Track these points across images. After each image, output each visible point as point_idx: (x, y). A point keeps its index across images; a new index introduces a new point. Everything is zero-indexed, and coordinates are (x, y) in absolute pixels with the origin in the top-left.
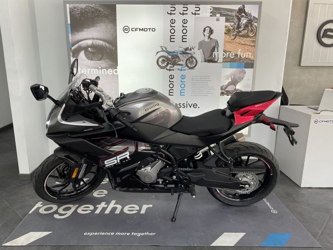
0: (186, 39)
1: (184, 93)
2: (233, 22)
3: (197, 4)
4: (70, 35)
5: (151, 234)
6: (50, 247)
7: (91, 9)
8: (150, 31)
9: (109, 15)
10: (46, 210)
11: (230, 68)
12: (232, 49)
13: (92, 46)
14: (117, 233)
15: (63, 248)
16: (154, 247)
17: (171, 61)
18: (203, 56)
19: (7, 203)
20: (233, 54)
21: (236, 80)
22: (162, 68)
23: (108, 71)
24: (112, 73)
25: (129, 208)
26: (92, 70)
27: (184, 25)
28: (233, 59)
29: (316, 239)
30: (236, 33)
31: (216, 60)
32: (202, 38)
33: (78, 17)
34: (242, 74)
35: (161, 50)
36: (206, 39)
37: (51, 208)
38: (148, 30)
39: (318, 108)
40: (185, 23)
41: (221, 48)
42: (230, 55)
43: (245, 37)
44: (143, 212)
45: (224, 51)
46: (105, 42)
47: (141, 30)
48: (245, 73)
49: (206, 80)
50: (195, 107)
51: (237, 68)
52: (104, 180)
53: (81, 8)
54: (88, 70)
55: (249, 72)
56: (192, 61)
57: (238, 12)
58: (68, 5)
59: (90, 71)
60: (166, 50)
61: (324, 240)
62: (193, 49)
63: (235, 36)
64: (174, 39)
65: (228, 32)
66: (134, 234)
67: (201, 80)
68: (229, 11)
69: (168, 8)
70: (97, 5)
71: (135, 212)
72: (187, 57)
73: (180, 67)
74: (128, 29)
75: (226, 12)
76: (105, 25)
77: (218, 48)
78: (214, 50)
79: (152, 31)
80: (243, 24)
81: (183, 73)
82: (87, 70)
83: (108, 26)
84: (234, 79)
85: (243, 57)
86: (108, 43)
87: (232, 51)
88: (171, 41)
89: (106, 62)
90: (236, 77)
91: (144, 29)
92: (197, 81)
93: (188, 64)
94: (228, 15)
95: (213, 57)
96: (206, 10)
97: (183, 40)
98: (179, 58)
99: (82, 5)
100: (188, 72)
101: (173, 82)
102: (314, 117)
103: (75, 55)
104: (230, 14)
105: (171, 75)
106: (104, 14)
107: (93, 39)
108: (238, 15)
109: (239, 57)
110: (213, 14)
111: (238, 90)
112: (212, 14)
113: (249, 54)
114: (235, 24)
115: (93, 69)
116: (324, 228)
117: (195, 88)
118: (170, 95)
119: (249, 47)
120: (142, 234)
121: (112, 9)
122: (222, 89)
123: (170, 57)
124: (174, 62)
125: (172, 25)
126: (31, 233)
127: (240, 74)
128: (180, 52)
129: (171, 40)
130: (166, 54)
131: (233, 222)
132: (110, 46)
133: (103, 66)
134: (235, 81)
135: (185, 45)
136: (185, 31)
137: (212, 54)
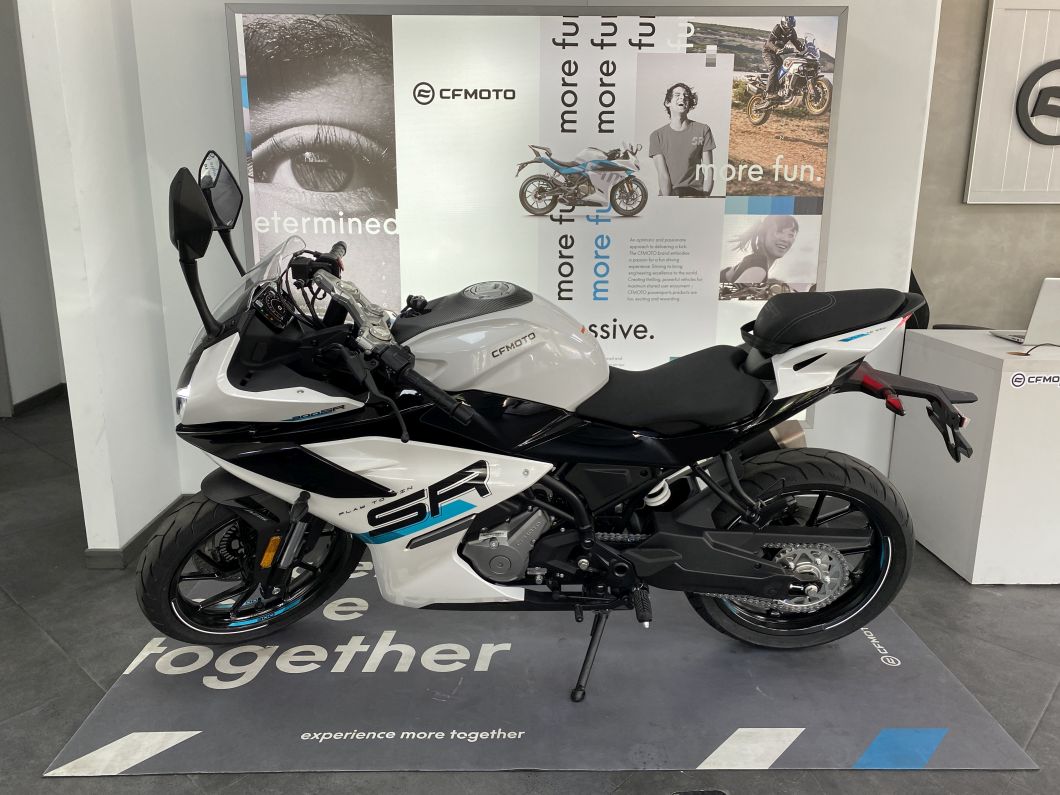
0: (612, 122)
1: (606, 290)
2: (759, 70)
3: (647, 12)
4: (246, 111)
5: (512, 735)
6: (196, 777)
7: (313, 28)
8: (497, 98)
9: (368, 46)
10: (176, 662)
11: (749, 213)
12: (755, 155)
13: (317, 146)
14: (403, 733)
15: (236, 782)
16: (523, 775)
17: (565, 192)
18: (666, 176)
19: (52, 641)
20: (758, 170)
21: (767, 252)
22: (536, 215)
23: (368, 225)
24: (378, 231)
25: (438, 653)
26: (316, 220)
27: (607, 80)
28: (760, 184)
29: (1021, 744)
30: (768, 103)
31: (706, 188)
32: (661, 120)
33: (272, 54)
34: (787, 231)
35: (533, 157)
36: (675, 124)
37: (193, 658)
38: (493, 94)
39: (1023, 337)
40: (608, 74)
41: (721, 152)
42: (750, 173)
43: (796, 117)
44: (482, 665)
45: (730, 162)
46: (358, 132)
47: (471, 96)
48: (796, 228)
49: (675, 250)
50: (639, 335)
51: (772, 213)
52: (357, 568)
53: (280, 27)
54: (305, 221)
55: (808, 225)
56: (632, 192)
57: (773, 40)
58: (239, 18)
59: (310, 225)
60: (548, 158)
61: (1048, 749)
62: (634, 154)
63: (763, 114)
64: (574, 122)
65: (743, 100)
66: (458, 736)
67: (657, 250)
68: (744, 36)
69: (556, 25)
70: (330, 18)
71: (458, 666)
72: (617, 178)
73: (591, 211)
74: (428, 92)
75: (737, 39)
76: (357, 80)
77: (710, 152)
78: (701, 157)
79: (506, 97)
80: (790, 77)
81: (602, 228)
82: (300, 222)
83: (365, 82)
84: (760, 248)
85: (790, 180)
86: (367, 134)
87: (754, 159)
88: (563, 130)
89: (360, 197)
90: (769, 241)
91: (481, 91)
92: (647, 253)
93: (618, 201)
94: (741, 48)
95: (697, 178)
96: (673, 32)
97: (603, 125)
98: (590, 184)
99: (283, 16)
100: (617, 227)
101: (572, 257)
102: (1012, 366)
103: (262, 175)
104: (749, 46)
105: (566, 236)
106: (355, 45)
107: (319, 123)
108: (774, 48)
109: (776, 179)
110: (696, 44)
111: (774, 281)
112: (691, 45)
113: (807, 171)
114: (763, 76)
115: (320, 219)
116: (1047, 710)
117: (640, 277)
118: (560, 298)
119: (808, 147)
120: (484, 735)
121: (379, 30)
122: (723, 279)
123: (561, 179)
124: (575, 195)
125: (569, 79)
126: (135, 736)
127: (780, 231)
128: (594, 165)
129: (566, 125)
130: (548, 171)
131: (764, 695)
132: (374, 146)
133: (352, 207)
134: (766, 254)
135: (608, 143)
136: (607, 99)
137: (691, 172)
